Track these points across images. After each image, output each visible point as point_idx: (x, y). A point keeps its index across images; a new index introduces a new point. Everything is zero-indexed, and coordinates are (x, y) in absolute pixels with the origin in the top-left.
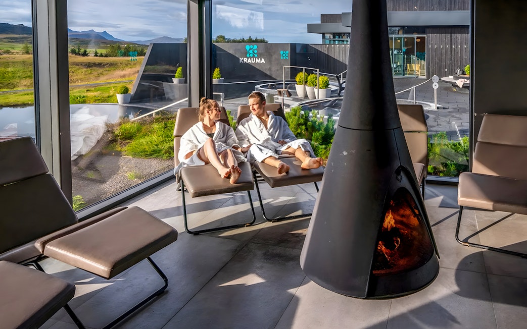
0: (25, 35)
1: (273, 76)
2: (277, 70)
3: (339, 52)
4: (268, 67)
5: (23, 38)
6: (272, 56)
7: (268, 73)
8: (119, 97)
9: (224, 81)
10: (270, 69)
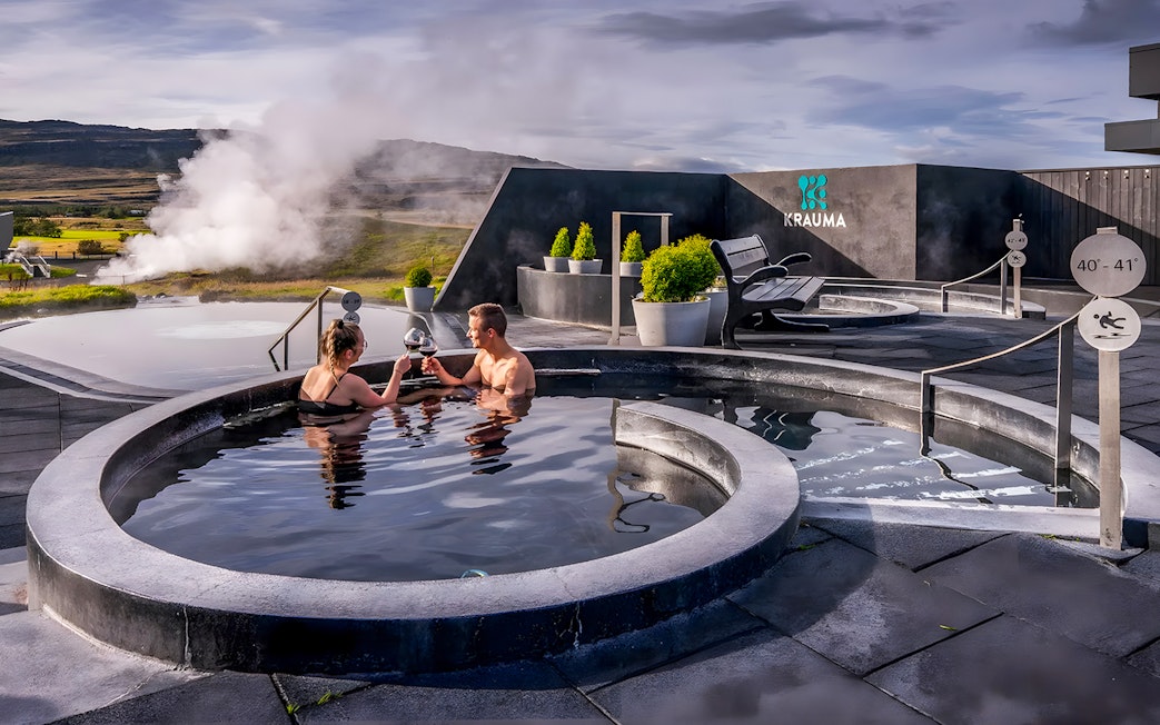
1: (868, 268)
2: (879, 250)
3: (1132, 194)
4: (854, 239)
6: (865, 205)
7: (855, 258)
8: (407, 295)
10: (858, 248)
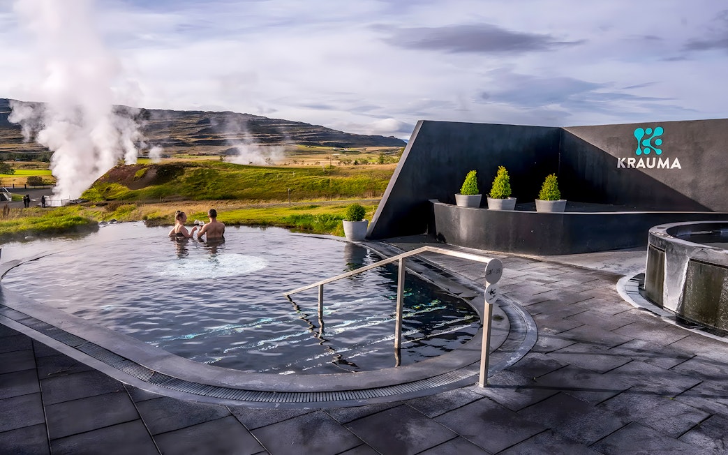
0: (395, 148)
2: (715, 187)
4: (689, 178)
5: (392, 150)
6: (703, 151)
7: (688, 193)
8: (347, 226)
9: (567, 208)
10: (693, 185)
